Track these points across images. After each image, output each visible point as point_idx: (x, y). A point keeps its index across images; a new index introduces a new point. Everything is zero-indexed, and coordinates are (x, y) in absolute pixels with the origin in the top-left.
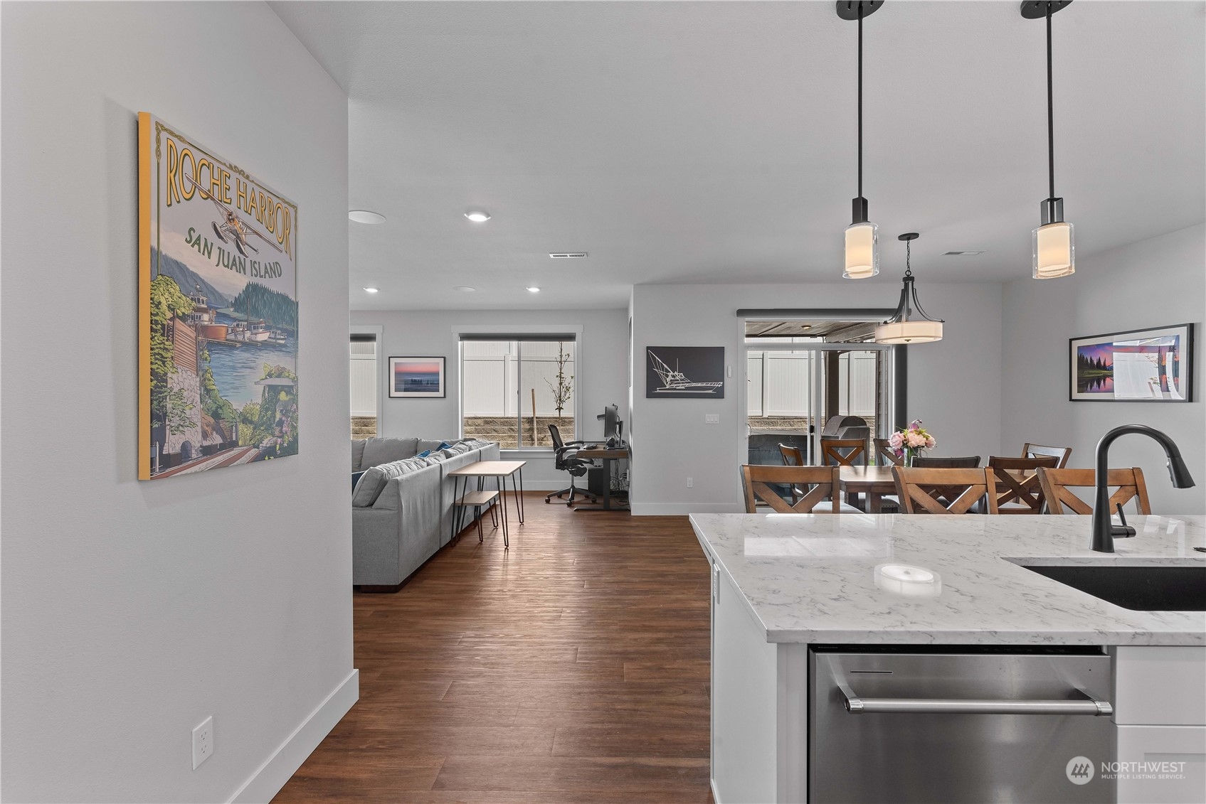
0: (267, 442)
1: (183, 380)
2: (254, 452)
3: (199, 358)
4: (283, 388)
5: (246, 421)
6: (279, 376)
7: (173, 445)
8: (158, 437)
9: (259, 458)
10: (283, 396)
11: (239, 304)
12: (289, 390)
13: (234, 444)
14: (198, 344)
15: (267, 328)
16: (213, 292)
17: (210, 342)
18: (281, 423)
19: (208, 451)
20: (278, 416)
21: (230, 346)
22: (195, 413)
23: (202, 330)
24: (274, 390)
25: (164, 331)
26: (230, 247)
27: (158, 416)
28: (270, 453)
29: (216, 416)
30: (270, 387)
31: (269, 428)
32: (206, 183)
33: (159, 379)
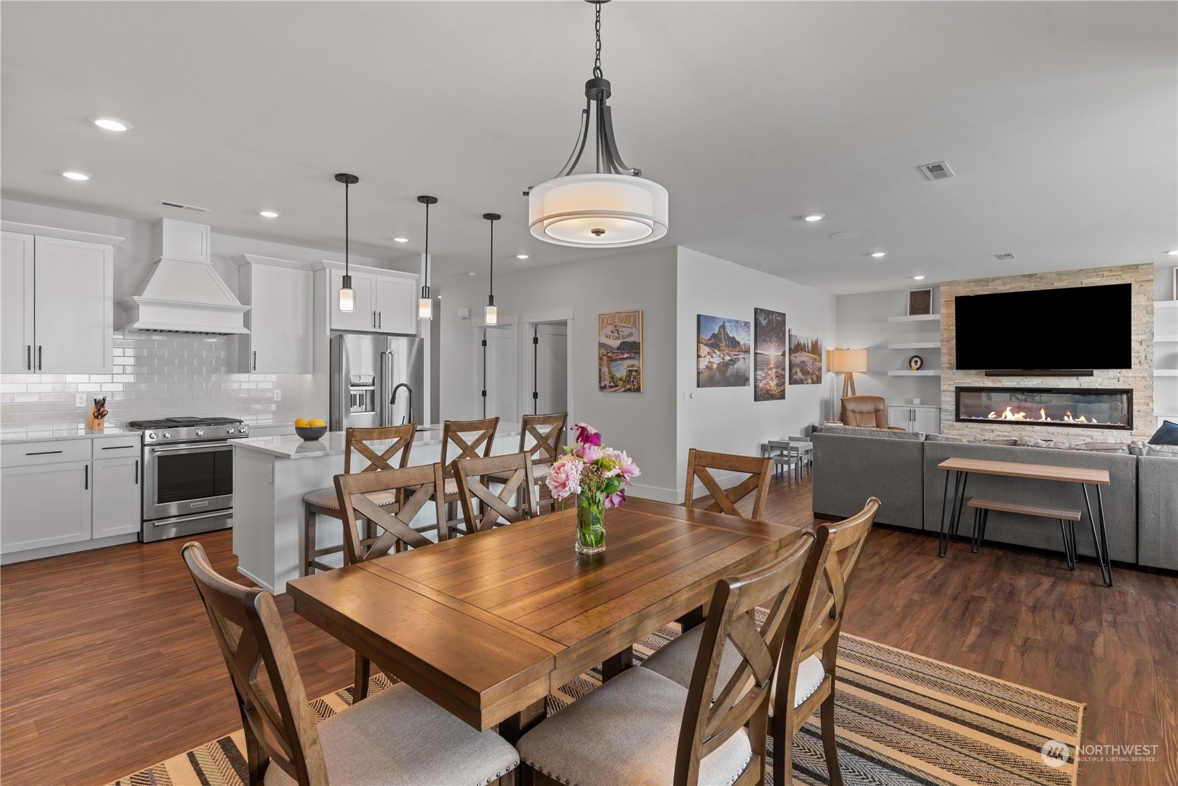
0: (628, 387)
1: (605, 370)
2: (624, 389)
3: (608, 364)
4: (634, 370)
5: (621, 380)
6: (632, 367)
7: (603, 385)
8: (600, 382)
9: (625, 391)
10: (634, 373)
11: (618, 349)
12: (636, 371)
13: (618, 386)
14: (608, 361)
15: (628, 353)
16: (611, 347)
17: (611, 360)
18: (633, 381)
19: (611, 387)
20: (632, 379)
21: (616, 360)
22: (607, 377)
23: (609, 357)
24: (631, 371)
25: (601, 359)
26: (616, 334)
27: (600, 378)
28: (629, 390)
29: (612, 378)
30: (629, 370)
31: (628, 382)
32: (609, 322)
33: (600, 370)
